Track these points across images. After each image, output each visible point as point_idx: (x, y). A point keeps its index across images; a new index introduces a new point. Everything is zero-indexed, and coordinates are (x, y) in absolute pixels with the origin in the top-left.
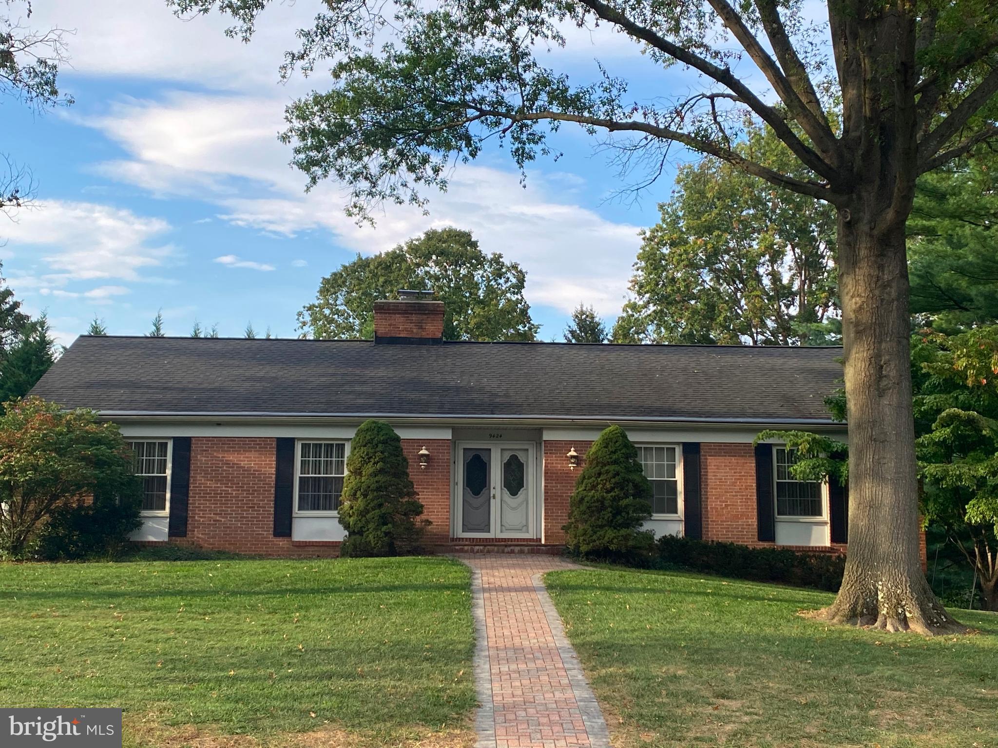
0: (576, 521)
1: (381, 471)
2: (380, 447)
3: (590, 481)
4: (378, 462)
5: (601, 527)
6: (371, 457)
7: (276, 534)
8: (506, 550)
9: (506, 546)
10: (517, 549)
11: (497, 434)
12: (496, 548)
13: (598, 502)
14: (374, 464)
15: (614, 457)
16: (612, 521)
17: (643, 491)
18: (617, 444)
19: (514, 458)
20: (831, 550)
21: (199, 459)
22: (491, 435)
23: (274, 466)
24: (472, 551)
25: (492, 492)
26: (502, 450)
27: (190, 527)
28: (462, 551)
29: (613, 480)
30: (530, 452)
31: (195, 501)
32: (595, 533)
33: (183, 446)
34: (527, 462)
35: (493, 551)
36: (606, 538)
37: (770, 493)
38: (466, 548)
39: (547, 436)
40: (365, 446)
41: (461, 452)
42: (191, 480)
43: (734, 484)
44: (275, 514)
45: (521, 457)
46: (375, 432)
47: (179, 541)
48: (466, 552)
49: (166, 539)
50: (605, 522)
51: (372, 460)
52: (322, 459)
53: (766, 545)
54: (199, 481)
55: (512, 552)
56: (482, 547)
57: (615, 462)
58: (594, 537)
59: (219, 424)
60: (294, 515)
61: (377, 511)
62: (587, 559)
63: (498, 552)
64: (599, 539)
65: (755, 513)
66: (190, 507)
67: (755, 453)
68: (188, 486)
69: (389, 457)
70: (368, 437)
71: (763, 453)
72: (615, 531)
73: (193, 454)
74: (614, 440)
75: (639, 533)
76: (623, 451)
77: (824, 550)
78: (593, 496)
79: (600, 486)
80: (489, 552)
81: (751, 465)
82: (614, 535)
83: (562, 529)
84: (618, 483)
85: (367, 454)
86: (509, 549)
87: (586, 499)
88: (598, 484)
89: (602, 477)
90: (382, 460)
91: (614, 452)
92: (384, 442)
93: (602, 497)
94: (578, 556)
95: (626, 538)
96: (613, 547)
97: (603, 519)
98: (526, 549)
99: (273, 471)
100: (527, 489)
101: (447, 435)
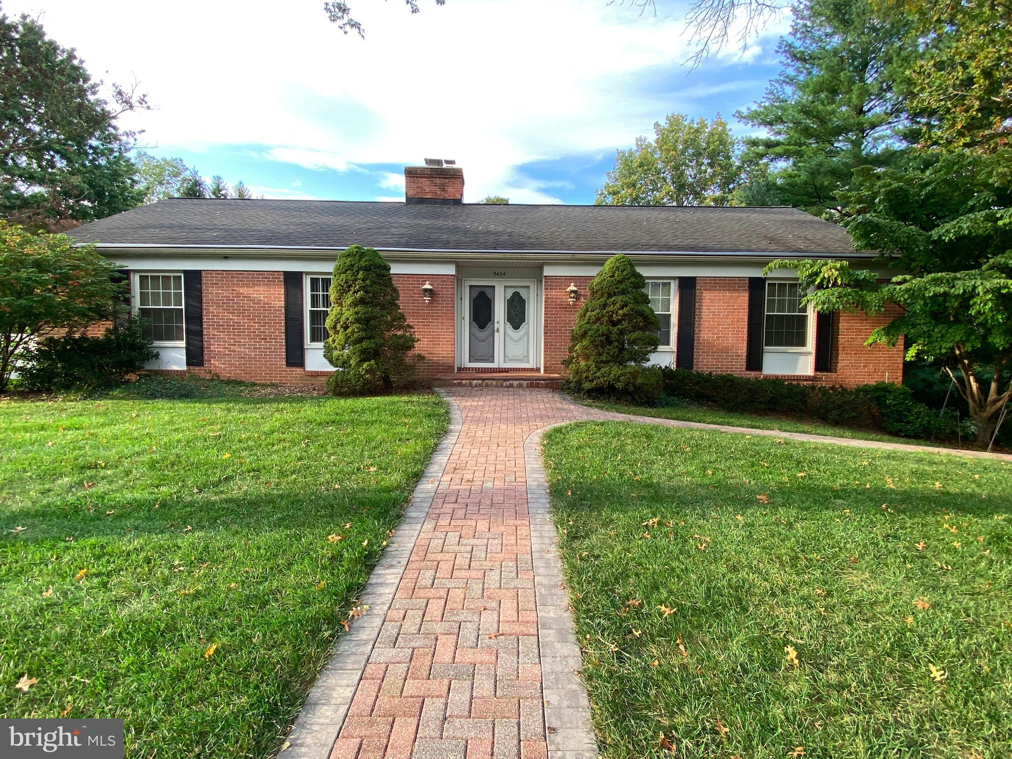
0: (578, 356)
1: (362, 301)
2: (361, 275)
3: (594, 313)
4: (358, 291)
5: (607, 362)
6: (351, 285)
7: (289, 364)
8: (505, 384)
9: (505, 380)
10: (516, 383)
11: (500, 271)
12: (494, 382)
13: (603, 335)
14: (354, 292)
15: (622, 287)
16: (618, 356)
17: (651, 323)
18: (625, 273)
19: (517, 296)
20: (813, 379)
21: (211, 293)
22: (495, 273)
23: (283, 299)
24: (470, 385)
25: (496, 326)
26: (505, 287)
27: (206, 357)
28: (460, 385)
29: (621, 312)
30: (531, 289)
31: (208, 332)
32: (599, 369)
33: (194, 279)
34: (529, 298)
35: (491, 385)
36: (612, 375)
37: (760, 325)
38: (464, 382)
39: (548, 271)
40: (345, 273)
41: (467, 290)
42: (204, 313)
43: (726, 317)
44: (287, 345)
45: (523, 293)
46: (357, 258)
47: (196, 370)
48: (465, 385)
49: (185, 368)
50: (610, 358)
51: (352, 289)
52: (321, 293)
53: (752, 374)
54: (212, 312)
55: (511, 386)
56: (480, 382)
57: (623, 292)
58: (598, 374)
59: (226, 257)
60: (306, 347)
61: (358, 346)
62: (589, 397)
63: (496, 386)
64: (603, 376)
65: (745, 345)
66: (205, 338)
67: (749, 287)
68: (201, 319)
69: (371, 286)
70: (348, 263)
71: (756, 286)
72: (621, 367)
73: (204, 287)
74: (621, 268)
75: (645, 369)
76: (632, 280)
77: (807, 378)
78: (598, 330)
79: (606, 318)
80: (487, 386)
81: (744, 299)
82: (620, 372)
83: (562, 364)
84: (626, 315)
85: (346, 282)
86: (508, 383)
87: (590, 333)
88: (603, 316)
89: (608, 309)
90: (362, 288)
91: (621, 282)
92: (367, 269)
93: (608, 330)
94: (579, 392)
95: (634, 375)
96: (619, 385)
97: (608, 354)
98: (525, 383)
99: (283, 304)
100: (528, 323)
101: (451, 270)
